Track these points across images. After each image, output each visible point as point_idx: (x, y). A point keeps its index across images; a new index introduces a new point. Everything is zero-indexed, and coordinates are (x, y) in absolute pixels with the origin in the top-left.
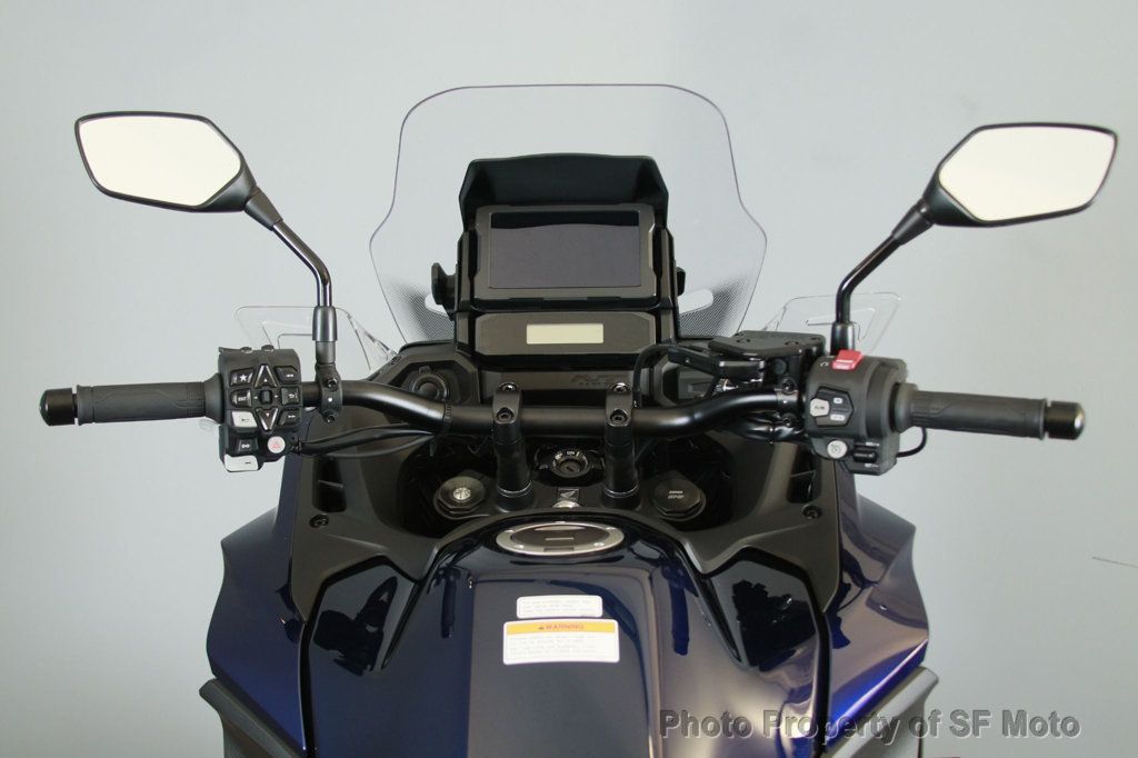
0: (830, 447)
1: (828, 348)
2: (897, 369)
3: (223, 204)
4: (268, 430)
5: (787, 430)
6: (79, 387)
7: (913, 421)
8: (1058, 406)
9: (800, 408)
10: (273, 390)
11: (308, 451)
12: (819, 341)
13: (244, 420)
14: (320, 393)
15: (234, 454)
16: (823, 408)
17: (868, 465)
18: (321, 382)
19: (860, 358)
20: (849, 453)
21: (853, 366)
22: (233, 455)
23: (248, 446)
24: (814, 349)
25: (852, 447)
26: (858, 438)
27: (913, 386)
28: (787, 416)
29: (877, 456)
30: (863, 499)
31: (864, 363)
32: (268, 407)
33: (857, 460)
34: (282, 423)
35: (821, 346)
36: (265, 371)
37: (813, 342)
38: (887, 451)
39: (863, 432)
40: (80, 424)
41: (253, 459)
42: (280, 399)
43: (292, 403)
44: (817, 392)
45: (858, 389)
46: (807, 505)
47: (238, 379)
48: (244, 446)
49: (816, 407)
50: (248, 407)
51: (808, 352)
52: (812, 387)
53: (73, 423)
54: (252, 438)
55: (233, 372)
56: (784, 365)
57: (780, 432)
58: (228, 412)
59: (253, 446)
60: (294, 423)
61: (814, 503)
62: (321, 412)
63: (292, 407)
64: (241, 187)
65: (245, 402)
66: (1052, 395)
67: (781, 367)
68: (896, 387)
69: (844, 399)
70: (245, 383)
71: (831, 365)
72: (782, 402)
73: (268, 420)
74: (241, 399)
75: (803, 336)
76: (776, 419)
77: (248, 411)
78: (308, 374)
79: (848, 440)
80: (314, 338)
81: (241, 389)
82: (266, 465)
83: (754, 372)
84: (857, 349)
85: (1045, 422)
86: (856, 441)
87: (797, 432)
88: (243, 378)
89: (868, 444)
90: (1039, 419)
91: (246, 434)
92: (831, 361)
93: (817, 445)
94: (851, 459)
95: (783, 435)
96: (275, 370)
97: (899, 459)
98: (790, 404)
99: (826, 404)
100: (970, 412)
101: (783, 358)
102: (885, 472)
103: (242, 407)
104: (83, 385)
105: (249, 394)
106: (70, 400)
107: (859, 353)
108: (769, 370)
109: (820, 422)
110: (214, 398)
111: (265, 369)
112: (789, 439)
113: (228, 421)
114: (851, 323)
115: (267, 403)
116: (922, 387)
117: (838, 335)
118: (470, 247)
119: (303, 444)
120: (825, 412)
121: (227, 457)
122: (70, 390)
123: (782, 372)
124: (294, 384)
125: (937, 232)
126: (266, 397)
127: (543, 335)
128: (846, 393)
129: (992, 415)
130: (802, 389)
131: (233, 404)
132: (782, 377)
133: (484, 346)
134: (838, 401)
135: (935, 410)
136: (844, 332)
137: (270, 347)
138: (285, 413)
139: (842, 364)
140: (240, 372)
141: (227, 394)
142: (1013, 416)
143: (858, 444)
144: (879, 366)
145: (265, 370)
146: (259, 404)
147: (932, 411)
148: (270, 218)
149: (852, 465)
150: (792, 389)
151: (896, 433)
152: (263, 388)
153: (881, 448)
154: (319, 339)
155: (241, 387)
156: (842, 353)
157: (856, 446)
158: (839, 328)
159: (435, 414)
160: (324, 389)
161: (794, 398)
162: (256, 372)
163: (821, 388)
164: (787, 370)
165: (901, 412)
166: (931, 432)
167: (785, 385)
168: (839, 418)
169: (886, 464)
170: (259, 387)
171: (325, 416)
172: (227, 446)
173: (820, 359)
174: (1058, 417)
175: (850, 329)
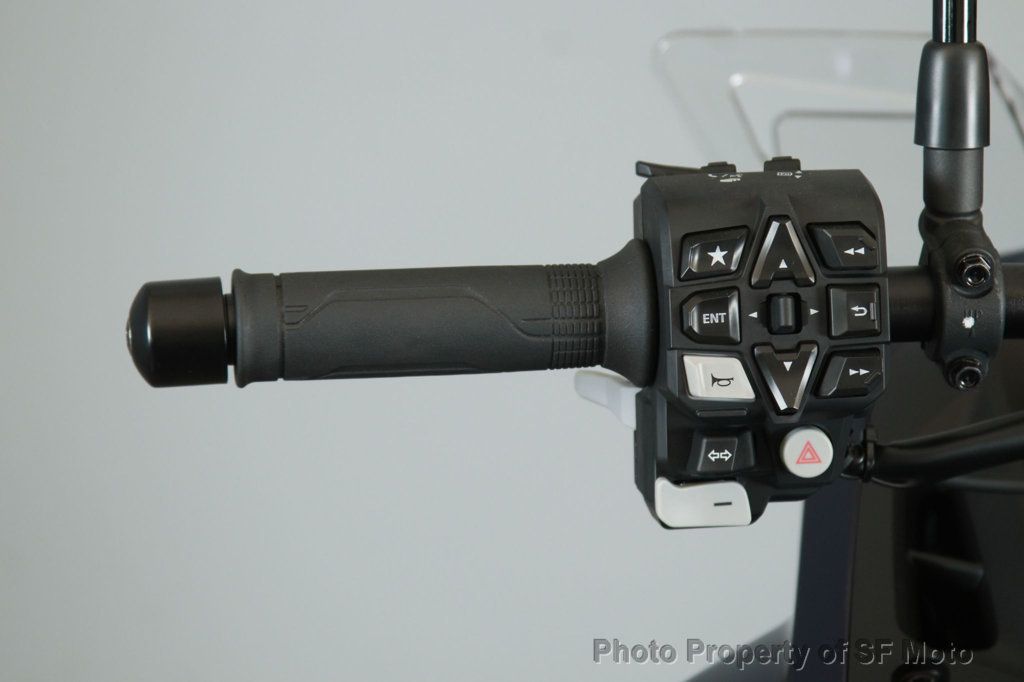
4: (790, 412)
6: (239, 276)
10: (804, 293)
11: (889, 469)
14: (937, 304)
15: (682, 477)
18: (942, 271)
22: (679, 480)
23: (726, 455)
32: (789, 341)
34: (830, 388)
36: (782, 236)
40: (242, 382)
41: (736, 493)
42: (825, 318)
43: (861, 331)
47: (705, 260)
48: (714, 456)
50: (733, 342)
53: (223, 379)
54: (738, 432)
55: (687, 239)
58: (672, 356)
59: (740, 454)
60: (863, 392)
62: (937, 358)
63: (859, 345)
65: (724, 326)
70: (721, 271)
73: (789, 381)
74: (714, 318)
77: (729, 353)
78: (904, 247)
80: (921, 136)
81: (713, 290)
82: (773, 509)
88: (718, 256)
91: (721, 421)
96: (809, 233)
103: (714, 342)
104: (251, 269)
105: (734, 306)
106: (214, 315)
110: (629, 312)
111: (782, 231)
113: (673, 385)
115: (785, 331)
119: (878, 449)
121: (662, 485)
122: (216, 283)
124: (868, 276)
126: (786, 314)
131: (688, 333)
137: (792, 164)
138: (840, 362)
140: (709, 239)
141: (670, 305)
145: (782, 233)
146: (762, 333)
152: (776, 288)
154: (934, 140)
155: (714, 284)
160: (950, 292)
162: (754, 240)
170: (762, 285)
171: (952, 370)
172: (662, 452)
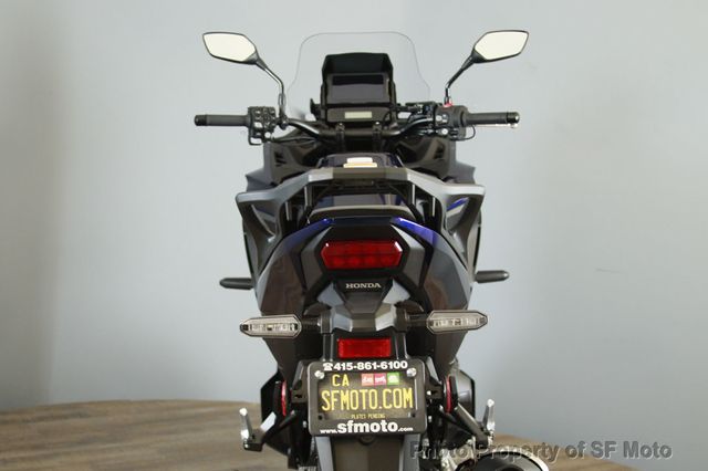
2: (464, 108)
3: (249, 62)
8: (510, 114)
12: (440, 102)
13: (258, 125)
16: (440, 119)
18: (281, 117)
20: (449, 133)
24: (439, 104)
26: (451, 128)
27: (468, 112)
28: (430, 126)
31: (452, 107)
37: (438, 102)
39: (453, 126)
44: (439, 115)
45: (451, 112)
49: (438, 119)
52: (437, 114)
58: (253, 123)
64: (255, 57)
68: (463, 113)
78: (277, 114)
79: (448, 129)
83: (419, 109)
89: (455, 130)
91: (259, 130)
92: (444, 107)
94: (450, 135)
98: (431, 121)
103: (258, 121)
106: (203, 120)
107: (452, 104)
108: (424, 109)
110: (249, 120)
113: (253, 126)
118: (325, 90)
125: (475, 65)
127: (350, 115)
128: (447, 114)
130: (434, 116)
131: (255, 121)
133: (330, 119)
136: (448, 99)
143: (451, 130)
144: (458, 108)
148: (263, 66)
151: (464, 128)
154: (280, 104)
156: (447, 104)
158: (446, 99)
159: (316, 132)
160: (282, 119)
161: (432, 118)
164: (429, 110)
165: (464, 120)
168: (445, 121)
173: (440, 106)
174: (511, 117)
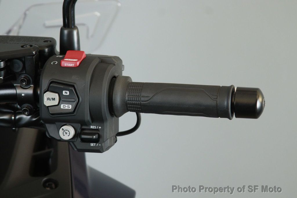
0: (61, 131)
1: (58, 48)
2: (114, 65)
5: (26, 117)
7: (127, 107)
8: (243, 91)
9: (36, 99)
12: (50, 42)
16: (54, 99)
17: (92, 145)
19: (84, 56)
20: (76, 136)
21: (78, 64)
24: (46, 50)
25: (79, 130)
26: (83, 123)
27: (127, 78)
28: (25, 106)
29: (99, 136)
30: (92, 170)
31: (88, 60)
33: (84, 140)
35: (52, 47)
37: (46, 44)
38: (108, 132)
39: (88, 118)
44: (49, 86)
45: (83, 83)
46: (45, 179)
49: (48, 99)
51: (41, 53)
52: (45, 83)
56: (21, 64)
57: (20, 119)
61: (51, 176)
66: (238, 83)
67: (18, 66)
68: (114, 79)
69: (71, 91)
71: (60, 64)
72: (20, 95)
75: (37, 39)
76: (18, 109)
79: (75, 125)
84: (81, 50)
85: (232, 104)
86: (82, 125)
87: (34, 119)
89: (92, 127)
90: (227, 103)
92: (60, 60)
93: (51, 130)
94: (79, 140)
95: (23, 122)
97: (118, 138)
98: (27, 96)
99: (56, 96)
100: (172, 99)
101: (20, 59)
102: (108, 149)
107: (83, 52)
108: (8, 69)
109: (51, 110)
112: (29, 124)
114: (75, 28)
116: (135, 79)
117: (65, 38)
120: (56, 102)
123: (20, 70)
128: (73, 86)
129: (191, 100)
130: (37, 85)
132: (20, 74)
134: (66, 93)
135: (145, 97)
136: (70, 35)
139: (69, 62)
142: (207, 101)
143: (84, 127)
144: (99, 63)
147: (142, 99)
149: (80, 145)
150: (28, 84)
151: (115, 118)
153: (103, 129)
156: (68, 52)
157: (82, 130)
158: (66, 32)
161: (30, 91)
163: (51, 83)
164: (24, 68)
165: (118, 99)
166: (142, 115)
167: (22, 81)
168: (67, 107)
169: (108, 142)
173: (51, 58)
175: (75, 33)
